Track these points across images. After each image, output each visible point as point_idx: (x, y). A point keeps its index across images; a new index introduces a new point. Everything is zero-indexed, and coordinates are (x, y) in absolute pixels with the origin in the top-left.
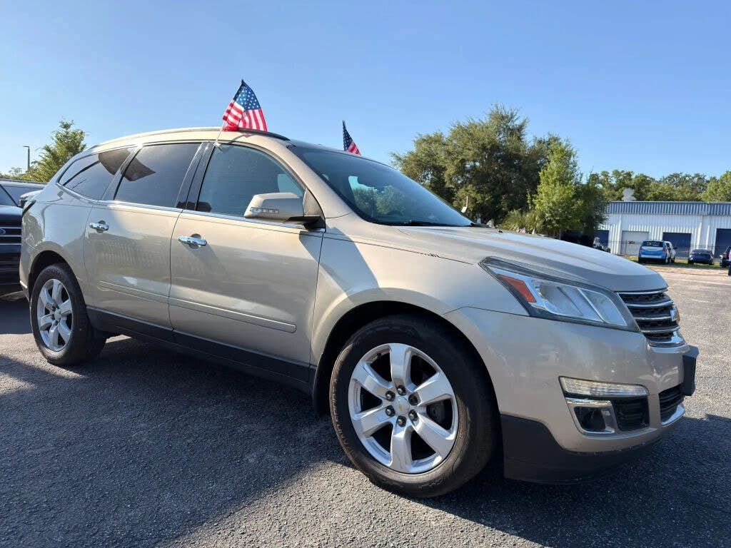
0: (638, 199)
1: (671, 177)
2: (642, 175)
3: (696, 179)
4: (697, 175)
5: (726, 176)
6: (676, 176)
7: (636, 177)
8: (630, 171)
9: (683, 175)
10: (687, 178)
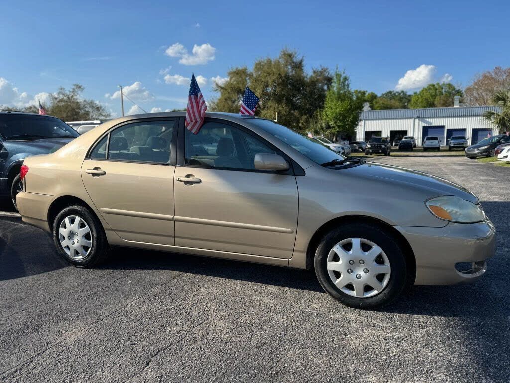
0: (372, 109)
1: (387, 94)
2: (372, 93)
3: (402, 94)
4: (403, 92)
5: (423, 91)
6: (391, 92)
7: (369, 94)
8: (365, 90)
9: (395, 92)
10: (397, 94)
